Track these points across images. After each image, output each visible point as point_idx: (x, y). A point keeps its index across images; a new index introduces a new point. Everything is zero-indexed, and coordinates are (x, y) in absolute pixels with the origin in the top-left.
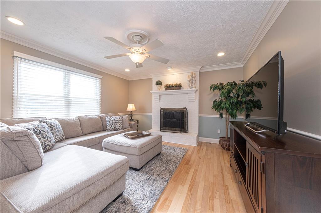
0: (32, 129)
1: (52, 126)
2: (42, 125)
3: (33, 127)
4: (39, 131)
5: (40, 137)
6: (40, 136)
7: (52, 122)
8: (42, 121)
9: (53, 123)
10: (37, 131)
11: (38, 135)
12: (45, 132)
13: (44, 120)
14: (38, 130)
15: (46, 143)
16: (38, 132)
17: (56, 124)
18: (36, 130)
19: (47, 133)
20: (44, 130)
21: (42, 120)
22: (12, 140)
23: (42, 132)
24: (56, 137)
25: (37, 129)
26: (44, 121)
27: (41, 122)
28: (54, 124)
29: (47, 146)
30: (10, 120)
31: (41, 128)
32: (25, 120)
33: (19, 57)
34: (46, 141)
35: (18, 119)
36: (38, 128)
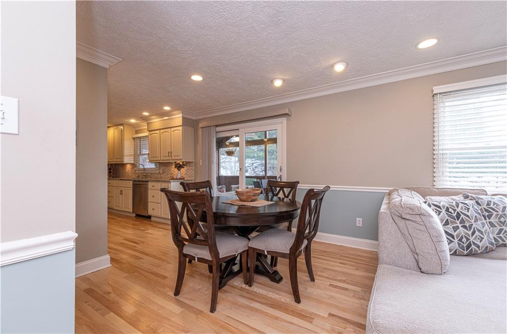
0: (444, 208)
1: (490, 210)
2: (465, 204)
3: (447, 205)
4: (458, 212)
5: (457, 224)
6: (458, 222)
7: (493, 200)
8: (469, 196)
9: (494, 203)
10: (453, 212)
11: (455, 219)
12: (469, 218)
13: (473, 195)
14: (455, 210)
15: (472, 239)
16: (455, 215)
17: (502, 206)
18: (450, 210)
19: (473, 221)
20: (469, 214)
21: (469, 194)
22: (400, 215)
23: (462, 216)
24: (501, 235)
25: (453, 209)
26: (471, 196)
27: (466, 197)
28: (497, 205)
29: (473, 246)
30: (427, 189)
31: (462, 208)
32: (447, 192)
33: (440, 93)
34: (470, 234)
35: (438, 189)
36: (456, 209)
